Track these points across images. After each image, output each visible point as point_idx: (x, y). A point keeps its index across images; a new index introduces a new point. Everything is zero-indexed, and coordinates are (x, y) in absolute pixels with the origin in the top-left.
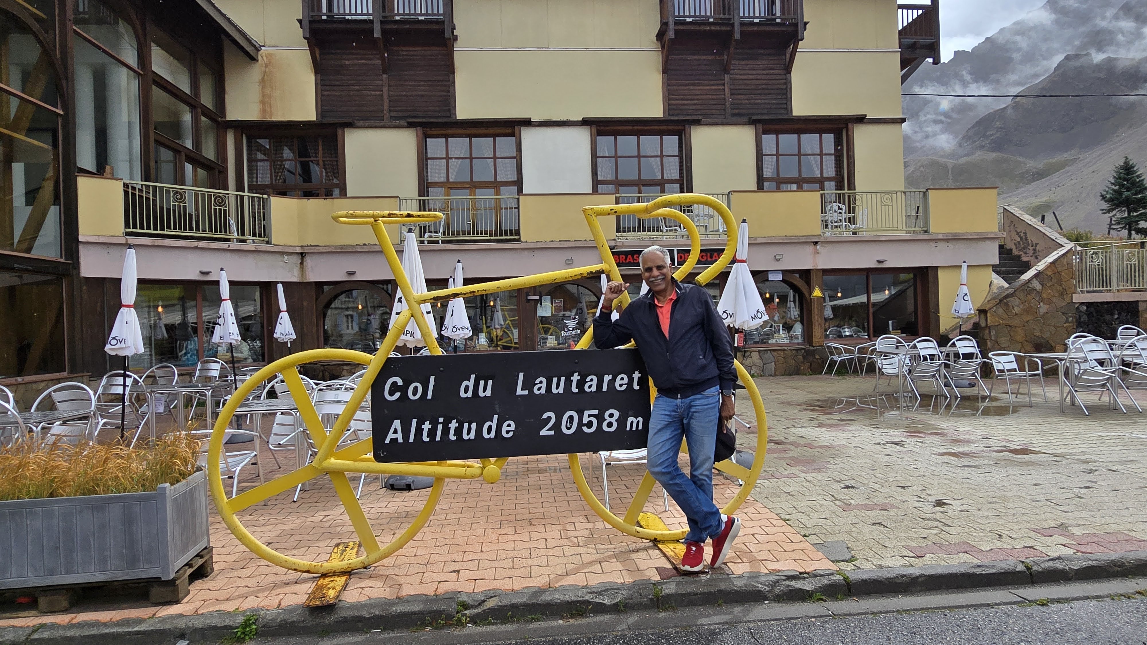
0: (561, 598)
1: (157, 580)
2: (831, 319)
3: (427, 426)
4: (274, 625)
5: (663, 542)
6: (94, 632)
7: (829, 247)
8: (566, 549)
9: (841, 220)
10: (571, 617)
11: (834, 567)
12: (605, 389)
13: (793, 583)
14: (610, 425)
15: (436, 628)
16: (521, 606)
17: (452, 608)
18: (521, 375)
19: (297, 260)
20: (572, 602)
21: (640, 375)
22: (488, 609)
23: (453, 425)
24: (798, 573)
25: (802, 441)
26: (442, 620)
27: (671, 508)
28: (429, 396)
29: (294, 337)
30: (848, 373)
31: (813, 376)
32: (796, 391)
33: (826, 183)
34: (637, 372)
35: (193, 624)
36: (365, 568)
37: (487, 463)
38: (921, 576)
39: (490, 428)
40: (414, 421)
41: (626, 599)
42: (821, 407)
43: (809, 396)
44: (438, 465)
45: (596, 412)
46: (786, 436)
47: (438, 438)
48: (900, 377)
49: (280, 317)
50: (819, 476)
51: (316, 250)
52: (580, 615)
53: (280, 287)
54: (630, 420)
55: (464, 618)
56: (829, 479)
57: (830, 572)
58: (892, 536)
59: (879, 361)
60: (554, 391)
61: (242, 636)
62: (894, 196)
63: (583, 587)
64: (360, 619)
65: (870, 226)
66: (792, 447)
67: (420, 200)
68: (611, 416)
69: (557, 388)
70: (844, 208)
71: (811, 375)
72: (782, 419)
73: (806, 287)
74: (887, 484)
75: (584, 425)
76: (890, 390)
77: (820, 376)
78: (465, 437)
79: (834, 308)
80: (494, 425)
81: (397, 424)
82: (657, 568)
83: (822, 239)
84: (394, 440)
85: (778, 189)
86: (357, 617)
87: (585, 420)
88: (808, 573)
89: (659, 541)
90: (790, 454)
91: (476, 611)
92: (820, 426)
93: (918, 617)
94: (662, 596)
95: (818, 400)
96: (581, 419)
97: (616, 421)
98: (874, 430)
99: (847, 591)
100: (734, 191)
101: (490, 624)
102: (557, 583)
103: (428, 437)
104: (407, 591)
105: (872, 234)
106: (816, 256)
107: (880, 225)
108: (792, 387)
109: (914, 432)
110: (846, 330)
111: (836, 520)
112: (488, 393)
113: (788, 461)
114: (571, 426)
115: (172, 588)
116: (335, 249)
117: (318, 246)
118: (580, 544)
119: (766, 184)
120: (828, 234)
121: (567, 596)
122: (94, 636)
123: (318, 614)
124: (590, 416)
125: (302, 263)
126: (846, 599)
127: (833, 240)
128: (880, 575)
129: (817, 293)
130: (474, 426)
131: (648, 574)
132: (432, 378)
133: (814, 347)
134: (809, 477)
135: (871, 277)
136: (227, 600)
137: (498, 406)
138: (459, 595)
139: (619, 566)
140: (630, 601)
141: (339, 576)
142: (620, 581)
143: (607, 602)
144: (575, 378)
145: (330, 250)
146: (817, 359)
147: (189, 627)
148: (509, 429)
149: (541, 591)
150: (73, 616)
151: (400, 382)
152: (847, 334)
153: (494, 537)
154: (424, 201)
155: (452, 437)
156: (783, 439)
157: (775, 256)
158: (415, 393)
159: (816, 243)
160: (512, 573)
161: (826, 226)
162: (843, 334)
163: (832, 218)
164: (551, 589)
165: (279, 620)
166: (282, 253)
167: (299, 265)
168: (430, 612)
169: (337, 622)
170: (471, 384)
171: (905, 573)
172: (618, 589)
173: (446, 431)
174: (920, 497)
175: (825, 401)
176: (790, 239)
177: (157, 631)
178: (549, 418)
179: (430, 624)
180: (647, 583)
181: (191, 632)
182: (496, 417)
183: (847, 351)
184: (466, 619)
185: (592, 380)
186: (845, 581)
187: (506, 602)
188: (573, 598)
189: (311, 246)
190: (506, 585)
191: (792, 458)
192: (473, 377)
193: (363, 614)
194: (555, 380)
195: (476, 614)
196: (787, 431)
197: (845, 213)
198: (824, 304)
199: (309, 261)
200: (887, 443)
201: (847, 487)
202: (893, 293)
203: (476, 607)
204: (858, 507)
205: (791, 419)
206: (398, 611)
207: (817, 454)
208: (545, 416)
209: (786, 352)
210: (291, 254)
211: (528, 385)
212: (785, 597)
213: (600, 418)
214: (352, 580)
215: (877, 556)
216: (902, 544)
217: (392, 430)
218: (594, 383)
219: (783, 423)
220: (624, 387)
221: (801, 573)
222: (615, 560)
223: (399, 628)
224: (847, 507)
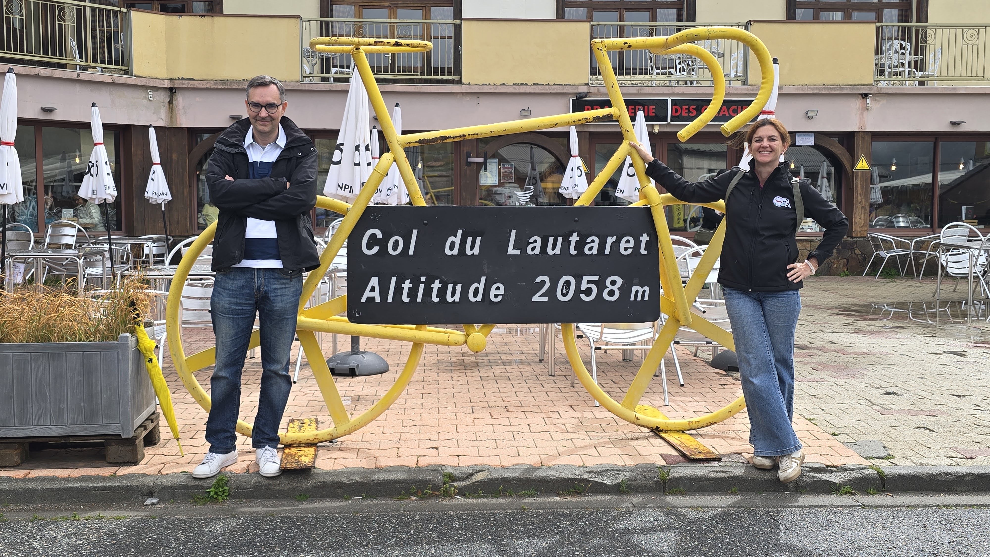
0: (557, 476)
1: (116, 438)
2: (880, 206)
3: (407, 285)
4: (248, 487)
5: (666, 431)
6: (56, 485)
7: (883, 102)
8: (554, 434)
9: (903, 64)
10: (569, 495)
11: (867, 463)
12: (607, 252)
13: (818, 475)
14: (611, 293)
15: (422, 498)
16: (514, 480)
17: (439, 478)
18: (514, 232)
19: (164, 97)
20: (570, 479)
21: (648, 238)
22: (478, 482)
23: (436, 285)
24: (825, 466)
25: (832, 347)
26: (429, 490)
27: (671, 404)
28: (411, 252)
29: (169, 198)
30: (899, 275)
31: (850, 278)
32: (826, 294)
33: (885, 11)
34: (645, 235)
35: (161, 482)
36: (331, 442)
37: (471, 330)
38: (968, 475)
39: (476, 291)
40: (394, 279)
41: (628, 480)
42: (859, 312)
43: (843, 300)
44: (416, 329)
45: (596, 278)
46: (811, 340)
47: (419, 299)
48: (971, 279)
49: (152, 172)
50: (853, 381)
51: (191, 84)
52: (578, 493)
53: (152, 131)
54: (634, 289)
55: (453, 489)
56: (866, 385)
57: (862, 467)
58: (939, 439)
59: (943, 258)
60: (550, 252)
61: (215, 496)
62: (982, 31)
63: (579, 467)
64: (339, 485)
65: (944, 73)
66: (820, 353)
67: (322, 22)
68: (613, 283)
69: (553, 248)
70: (908, 46)
71: (847, 275)
72: (807, 323)
73: (847, 155)
74: (938, 392)
75: (583, 292)
76: (955, 296)
77: (858, 277)
78: (449, 299)
79: (885, 192)
80: (481, 287)
81: (374, 281)
82: (661, 455)
83: (874, 90)
84: (371, 300)
85: (816, 19)
86: (337, 482)
87: (584, 286)
88: (836, 467)
89: (662, 431)
90: (816, 359)
91: (464, 483)
92: (857, 331)
93: (960, 511)
94: (670, 479)
95: (855, 305)
96: (578, 285)
97: (618, 289)
98: (929, 338)
99: (881, 486)
100: (755, 21)
101: (480, 497)
102: (550, 462)
103: (407, 297)
104: (384, 462)
105: (946, 84)
106: (865, 113)
107: (958, 73)
108: (819, 289)
109: (982, 343)
110: (901, 219)
111: (872, 422)
112: (476, 251)
113: (813, 366)
114: (567, 293)
115: (130, 448)
116: (216, 84)
117: (193, 79)
118: (569, 430)
119: (799, 12)
120: (884, 83)
121: (563, 474)
122: (57, 490)
123: (294, 478)
124: (589, 282)
125: (171, 103)
126: (879, 494)
127: (890, 92)
128: (920, 471)
129: (862, 165)
130: (459, 287)
131: (652, 459)
132: (415, 232)
133: (853, 238)
134: (840, 382)
135: (940, 144)
136: (189, 463)
137: (486, 266)
138: (443, 468)
139: (618, 451)
140: (633, 483)
141: (305, 447)
142: (621, 463)
143: (608, 482)
144: (574, 238)
145: (209, 86)
146: (857, 255)
147: (157, 485)
148: (498, 292)
149: (533, 469)
150: (27, 471)
151: (379, 235)
152: (902, 224)
153: (469, 421)
154: (327, 23)
155: (435, 299)
156: (807, 344)
157: (807, 113)
158: (395, 247)
159: (865, 96)
160: (498, 452)
161: (882, 73)
162: (896, 225)
163: (890, 61)
164: (544, 467)
165: (253, 482)
166: (146, 88)
167: (167, 105)
168: (414, 482)
169: (315, 487)
170: (457, 240)
171: (949, 471)
172: (620, 470)
173: (428, 291)
174: (979, 406)
175: (865, 306)
176: (828, 89)
177: (123, 488)
178: (543, 282)
179: (415, 494)
180: (652, 467)
181: (160, 491)
182: (483, 279)
183: (900, 245)
184: (454, 491)
185: (593, 241)
186: (879, 475)
187: (496, 475)
188: (570, 476)
189: (183, 79)
190: (494, 462)
191: (820, 364)
192: (460, 232)
193: (343, 480)
194: (551, 239)
195: (465, 486)
196: (813, 335)
197: (910, 54)
198: (871, 186)
199: (181, 100)
200: (944, 352)
201: (888, 393)
202: (971, 168)
203: (464, 480)
204: (900, 412)
205: (818, 323)
206: (381, 479)
207: (851, 360)
208: (538, 280)
209: (813, 243)
210: (156, 89)
211: (521, 244)
212: (808, 489)
213: (601, 285)
214: (319, 452)
215: (918, 456)
216: (950, 446)
217: (369, 288)
218: (596, 245)
219: (809, 328)
220: (630, 251)
221: (827, 466)
222: (612, 446)
223: (381, 496)
224: (885, 411)
